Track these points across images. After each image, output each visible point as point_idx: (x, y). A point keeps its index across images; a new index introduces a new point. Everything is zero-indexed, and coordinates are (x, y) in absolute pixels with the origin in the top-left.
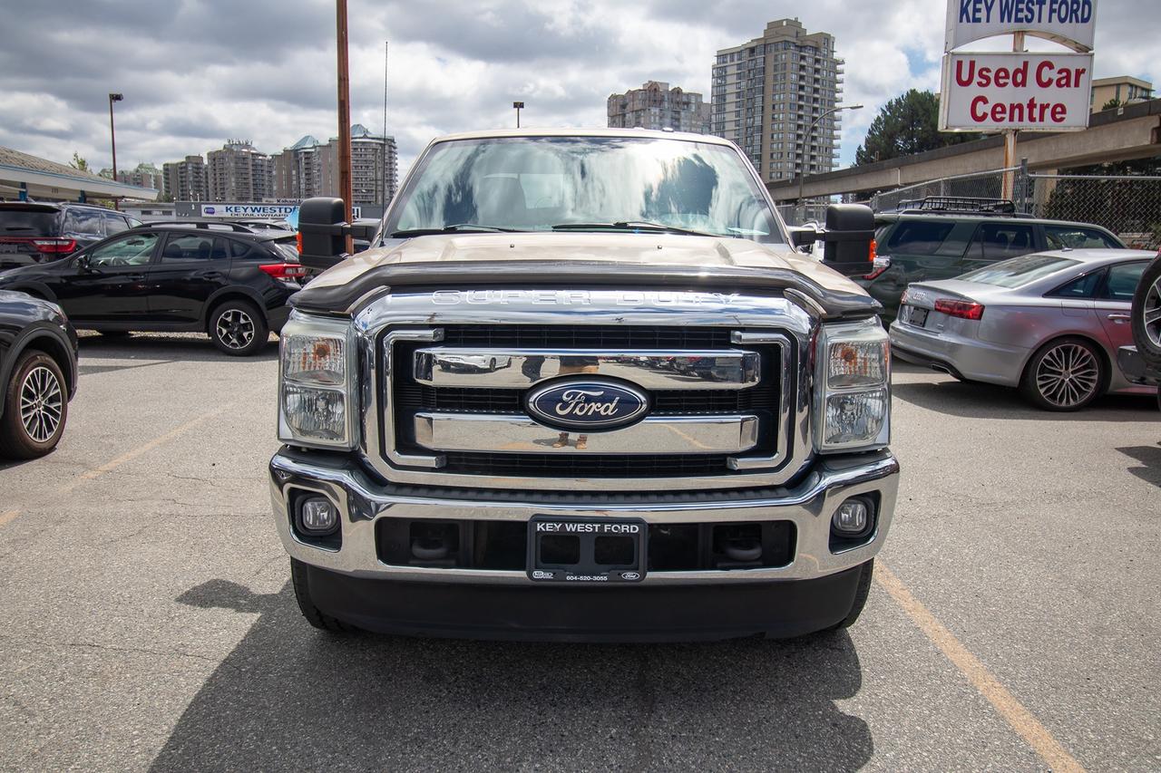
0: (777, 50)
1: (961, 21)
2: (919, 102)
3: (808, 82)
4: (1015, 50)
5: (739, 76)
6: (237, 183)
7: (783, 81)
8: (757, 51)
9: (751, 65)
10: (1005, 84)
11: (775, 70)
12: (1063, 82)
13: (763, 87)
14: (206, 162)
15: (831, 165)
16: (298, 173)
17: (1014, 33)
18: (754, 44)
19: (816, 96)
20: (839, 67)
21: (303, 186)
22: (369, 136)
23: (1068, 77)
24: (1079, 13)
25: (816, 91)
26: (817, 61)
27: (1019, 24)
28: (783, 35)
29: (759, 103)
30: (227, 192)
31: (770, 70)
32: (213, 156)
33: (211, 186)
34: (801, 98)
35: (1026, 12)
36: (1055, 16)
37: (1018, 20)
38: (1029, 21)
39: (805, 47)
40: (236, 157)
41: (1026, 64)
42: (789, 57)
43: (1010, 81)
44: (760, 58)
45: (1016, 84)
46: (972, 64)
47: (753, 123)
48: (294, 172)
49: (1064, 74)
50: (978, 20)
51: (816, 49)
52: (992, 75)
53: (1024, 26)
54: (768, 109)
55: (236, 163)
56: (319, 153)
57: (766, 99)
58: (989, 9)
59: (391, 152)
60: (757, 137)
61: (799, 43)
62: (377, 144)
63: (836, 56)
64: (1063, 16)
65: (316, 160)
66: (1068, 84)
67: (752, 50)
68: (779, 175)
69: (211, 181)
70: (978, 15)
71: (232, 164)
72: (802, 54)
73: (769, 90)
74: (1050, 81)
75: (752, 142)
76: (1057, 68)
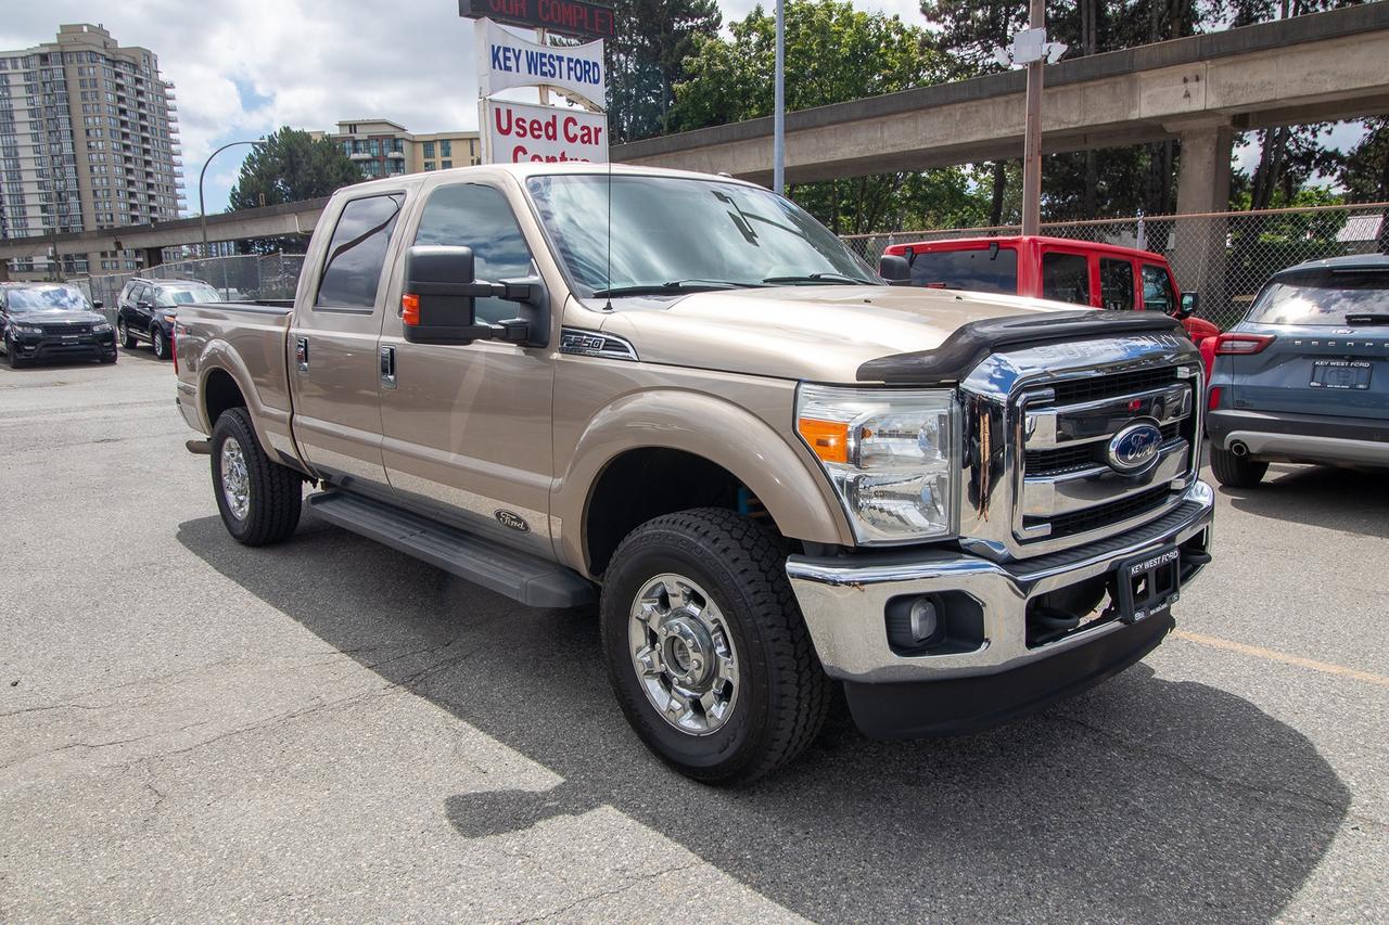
0: (80, 61)
1: (494, 67)
2: (296, 141)
3: (130, 105)
4: (543, 103)
5: (29, 88)
7: (95, 101)
8: (52, 59)
9: (46, 76)
10: (539, 137)
11: (82, 86)
12: (586, 138)
13: (68, 106)
15: (177, 208)
17: (539, 86)
18: (45, 50)
19: (143, 123)
20: (168, 91)
23: (589, 134)
24: (591, 74)
25: (142, 117)
26: (138, 81)
27: (544, 77)
28: (85, 44)
29: (64, 126)
31: (74, 85)
34: (124, 124)
35: (549, 67)
36: (572, 73)
37: (544, 74)
38: (553, 76)
39: (120, 62)
41: (554, 117)
42: (100, 71)
43: (543, 133)
44: (57, 68)
45: (549, 138)
46: (509, 112)
47: (61, 150)
49: (586, 131)
50: (508, 69)
51: (135, 67)
52: (527, 126)
53: (548, 80)
54: (80, 134)
57: (75, 121)
58: (517, 59)
60: (70, 168)
61: (110, 56)
63: (162, 77)
64: (579, 75)
66: (589, 141)
67: (44, 58)
68: (109, 217)
70: (508, 63)
72: (117, 70)
73: (77, 110)
74: (576, 136)
75: (63, 175)
76: (580, 125)
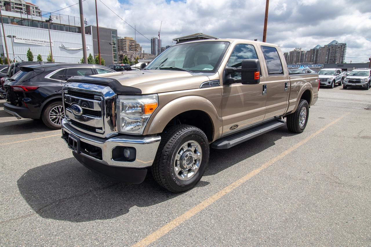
6: (296, 59)
14: (289, 54)
16: (314, 56)
21: (314, 59)
22: (337, 43)
30: (293, 62)
32: (291, 53)
33: (289, 60)
40: (297, 52)
48: (313, 55)
55: (297, 54)
56: (321, 50)
59: (344, 48)
62: (340, 45)
65: (319, 52)
69: (289, 59)
71: (296, 54)
